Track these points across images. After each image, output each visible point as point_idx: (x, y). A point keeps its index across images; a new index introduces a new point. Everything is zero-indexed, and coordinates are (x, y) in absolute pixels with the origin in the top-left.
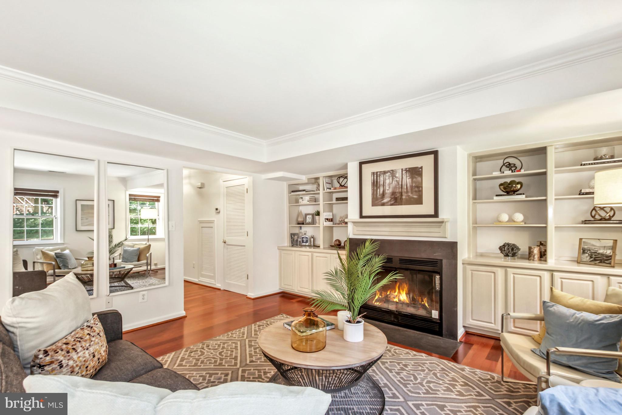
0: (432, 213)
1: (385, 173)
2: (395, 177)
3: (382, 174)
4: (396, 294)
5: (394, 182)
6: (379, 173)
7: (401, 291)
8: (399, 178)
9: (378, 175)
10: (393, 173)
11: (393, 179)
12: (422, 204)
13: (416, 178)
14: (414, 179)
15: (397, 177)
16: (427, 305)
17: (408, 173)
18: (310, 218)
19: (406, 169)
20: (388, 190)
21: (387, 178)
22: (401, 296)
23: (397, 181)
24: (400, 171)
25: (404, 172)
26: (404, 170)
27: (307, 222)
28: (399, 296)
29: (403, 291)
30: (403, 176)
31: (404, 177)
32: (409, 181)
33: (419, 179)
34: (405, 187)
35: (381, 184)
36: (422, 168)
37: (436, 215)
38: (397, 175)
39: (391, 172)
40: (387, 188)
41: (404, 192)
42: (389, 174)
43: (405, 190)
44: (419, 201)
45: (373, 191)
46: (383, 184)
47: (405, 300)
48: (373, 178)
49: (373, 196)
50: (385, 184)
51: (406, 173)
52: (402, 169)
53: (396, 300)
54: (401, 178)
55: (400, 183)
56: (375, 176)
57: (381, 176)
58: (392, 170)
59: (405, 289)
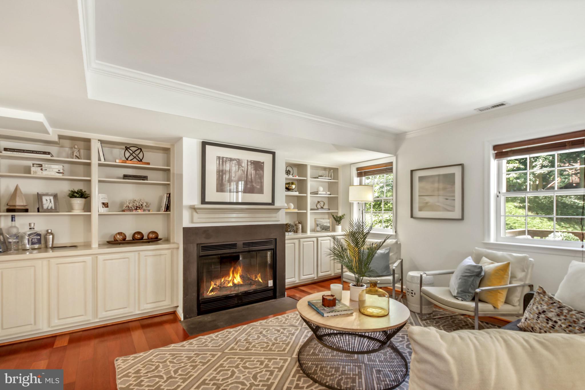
0: (270, 201)
1: (231, 160)
2: (241, 166)
3: (228, 160)
4: (230, 278)
5: (240, 170)
6: (225, 159)
7: (235, 275)
8: (245, 168)
9: (224, 161)
10: (239, 162)
11: (239, 168)
12: (263, 193)
13: (259, 171)
14: (258, 172)
15: (243, 167)
16: (260, 280)
17: (252, 165)
18: (50, 200)
19: (251, 161)
20: (234, 177)
21: (233, 165)
22: (235, 279)
23: (243, 170)
24: (246, 162)
25: (249, 163)
26: (250, 162)
27: (45, 207)
28: (233, 280)
29: (237, 274)
30: (249, 166)
31: (249, 168)
32: (253, 172)
33: (261, 172)
34: (250, 178)
35: (227, 171)
36: (263, 163)
37: (273, 203)
38: (243, 165)
39: (238, 161)
40: (233, 175)
41: (249, 181)
42: (235, 162)
43: (250, 180)
44: (261, 191)
45: (218, 176)
46: (229, 171)
47: (239, 282)
48: (218, 162)
49: (218, 181)
50: (231, 171)
51: (251, 164)
52: (248, 161)
53: (231, 284)
54: (246, 168)
55: (246, 173)
56: (221, 160)
57: (227, 162)
58: (238, 159)
59: (239, 272)
